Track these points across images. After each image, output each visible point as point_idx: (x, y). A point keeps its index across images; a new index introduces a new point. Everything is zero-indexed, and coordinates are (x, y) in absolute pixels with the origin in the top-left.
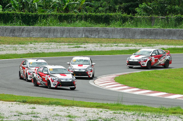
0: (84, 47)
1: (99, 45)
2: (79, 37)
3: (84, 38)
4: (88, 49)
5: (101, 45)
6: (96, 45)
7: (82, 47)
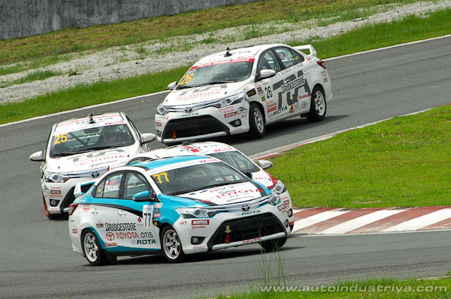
0: (66, 70)
1: (131, 51)
2: (38, 32)
3: (58, 32)
4: (88, 78)
5: (142, 51)
6: (120, 54)
7: (59, 74)
